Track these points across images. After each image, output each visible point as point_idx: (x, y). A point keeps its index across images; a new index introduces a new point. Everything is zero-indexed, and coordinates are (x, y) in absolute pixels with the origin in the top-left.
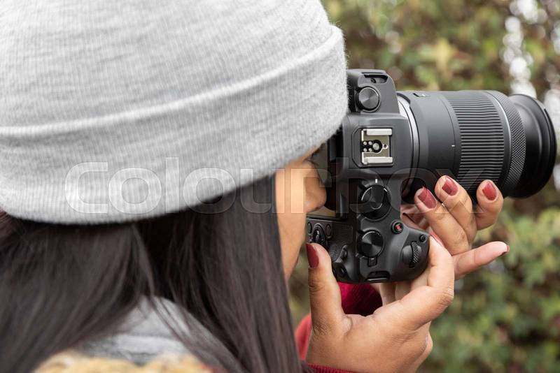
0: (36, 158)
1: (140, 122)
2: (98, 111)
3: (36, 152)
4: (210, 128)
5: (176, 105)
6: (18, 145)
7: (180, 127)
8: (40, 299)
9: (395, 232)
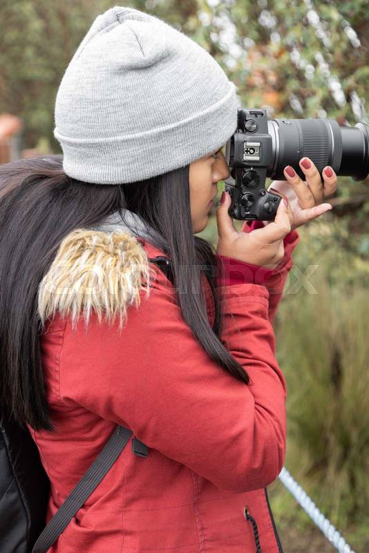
0: (80, 152)
1: (123, 141)
2: (106, 135)
3: (79, 149)
4: (154, 145)
5: (139, 135)
6: (72, 146)
7: (140, 145)
8: (72, 213)
9: (261, 195)
